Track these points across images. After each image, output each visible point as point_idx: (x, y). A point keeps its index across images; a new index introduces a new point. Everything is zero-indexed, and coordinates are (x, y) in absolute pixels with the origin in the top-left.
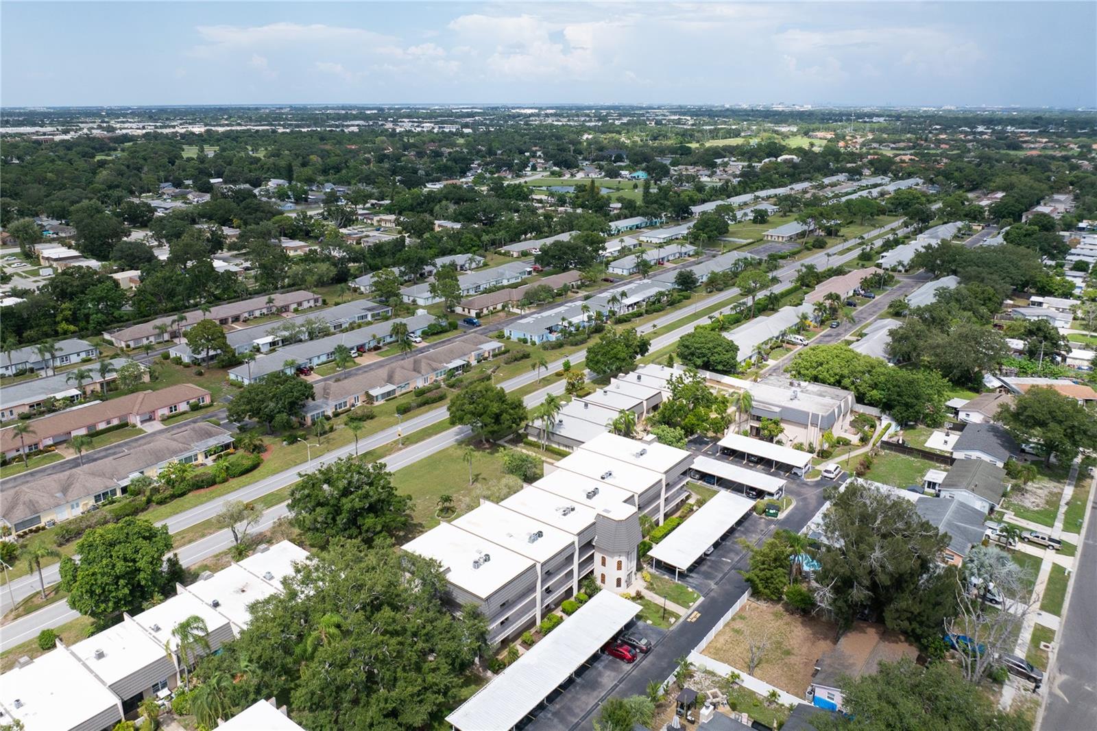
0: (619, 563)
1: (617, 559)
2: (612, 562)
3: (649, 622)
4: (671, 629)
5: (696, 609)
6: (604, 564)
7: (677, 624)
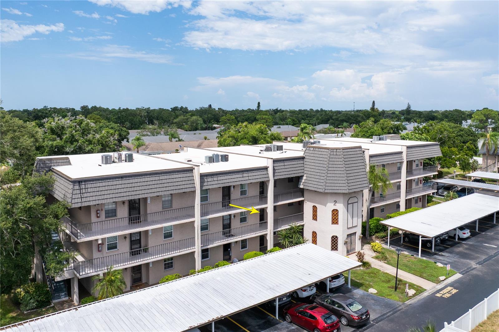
0: (335, 213)
1: (331, 206)
2: (325, 212)
3: (372, 291)
4: (408, 302)
5: (452, 285)
6: (315, 217)
7: (418, 298)
